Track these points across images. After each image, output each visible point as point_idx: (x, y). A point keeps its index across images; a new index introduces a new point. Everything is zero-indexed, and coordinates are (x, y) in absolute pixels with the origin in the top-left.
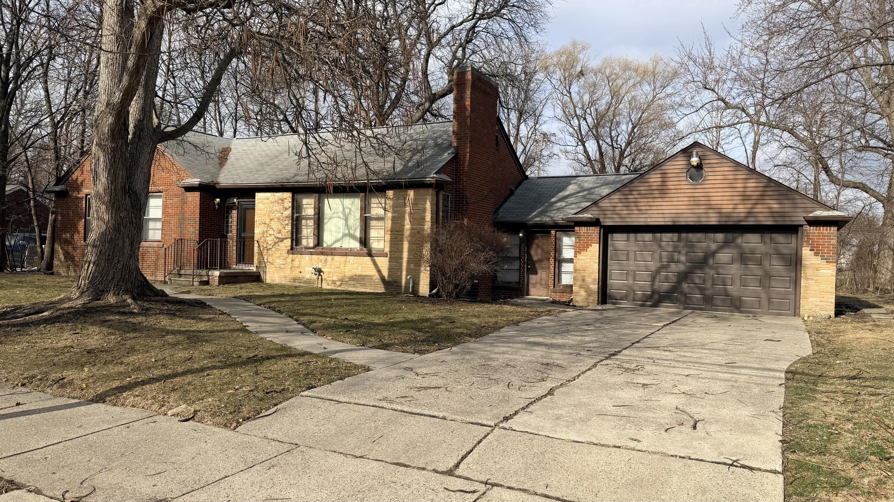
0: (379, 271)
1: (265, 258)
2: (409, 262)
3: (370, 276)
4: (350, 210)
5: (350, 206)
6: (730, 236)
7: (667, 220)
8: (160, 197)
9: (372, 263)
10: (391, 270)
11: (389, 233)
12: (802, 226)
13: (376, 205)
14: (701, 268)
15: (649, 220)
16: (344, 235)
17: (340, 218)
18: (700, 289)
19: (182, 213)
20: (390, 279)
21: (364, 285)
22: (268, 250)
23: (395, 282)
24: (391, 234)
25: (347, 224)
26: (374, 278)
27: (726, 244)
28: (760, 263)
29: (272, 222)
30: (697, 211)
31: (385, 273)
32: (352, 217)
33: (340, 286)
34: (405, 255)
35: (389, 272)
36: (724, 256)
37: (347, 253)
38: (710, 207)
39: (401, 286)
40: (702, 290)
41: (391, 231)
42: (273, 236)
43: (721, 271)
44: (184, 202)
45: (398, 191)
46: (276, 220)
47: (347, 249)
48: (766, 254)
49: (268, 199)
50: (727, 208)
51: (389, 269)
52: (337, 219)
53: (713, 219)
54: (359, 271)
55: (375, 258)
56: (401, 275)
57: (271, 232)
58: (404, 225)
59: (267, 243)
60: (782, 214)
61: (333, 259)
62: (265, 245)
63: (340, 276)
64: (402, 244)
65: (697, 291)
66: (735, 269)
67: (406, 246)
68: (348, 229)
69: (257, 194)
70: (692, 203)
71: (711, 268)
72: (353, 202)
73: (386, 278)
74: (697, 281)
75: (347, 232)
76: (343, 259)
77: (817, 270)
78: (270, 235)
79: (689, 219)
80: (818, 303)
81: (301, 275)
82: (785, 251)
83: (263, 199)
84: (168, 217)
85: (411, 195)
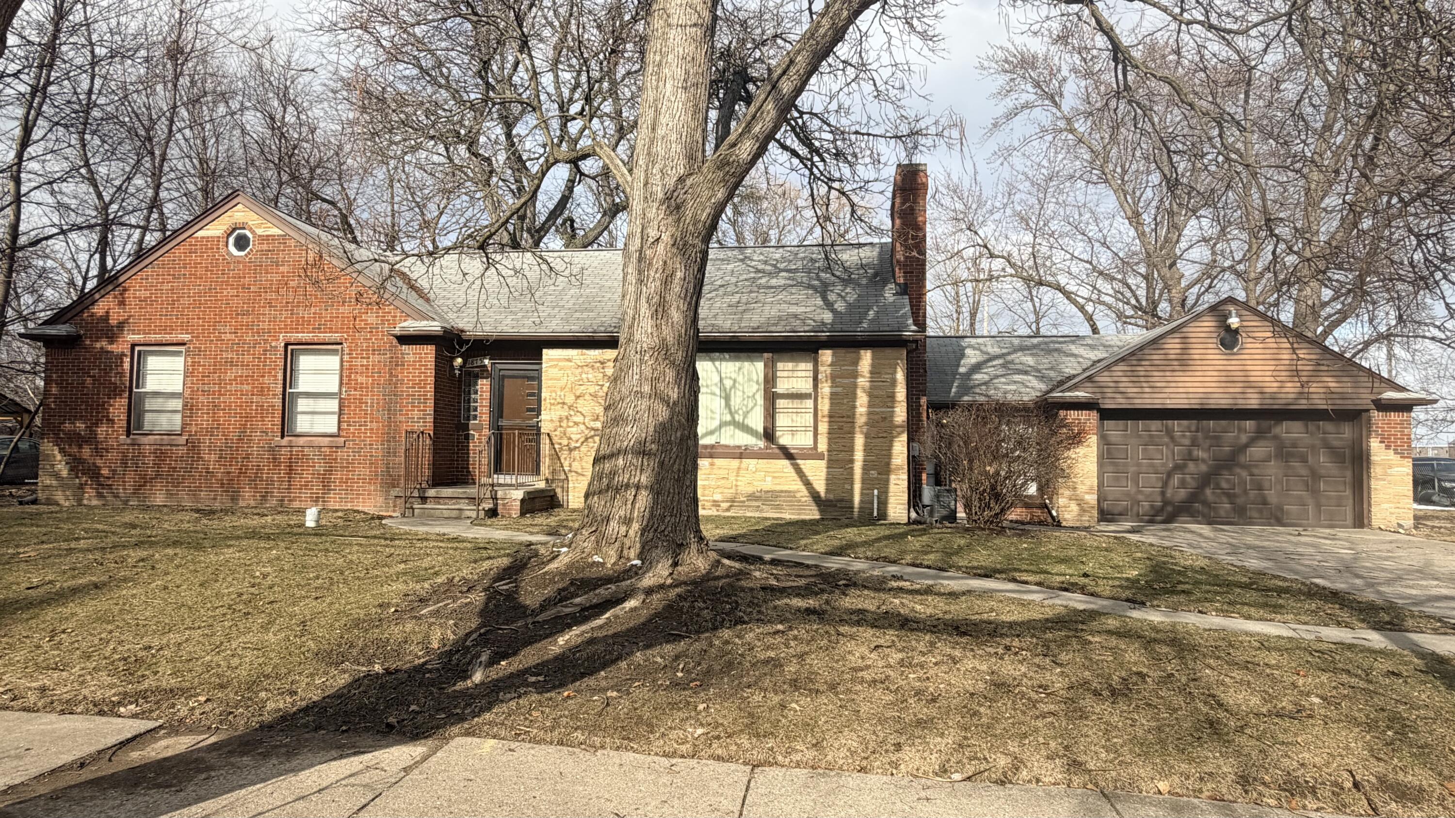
0: (808, 484)
1: (566, 464)
2: (866, 469)
3: (790, 492)
4: (735, 381)
5: (734, 376)
6: (1265, 424)
7: (1193, 401)
8: (334, 352)
9: (792, 470)
10: (830, 481)
11: (826, 419)
12: (1368, 411)
13: (785, 374)
14: (1229, 468)
15: (1168, 401)
16: (723, 424)
17: (713, 394)
18: (1228, 495)
19: (393, 382)
20: (831, 497)
21: (778, 507)
22: (571, 450)
23: (842, 500)
24: (830, 422)
25: (728, 405)
26: (798, 495)
27: (1260, 435)
28: (1304, 460)
29: (581, 401)
30: (1231, 390)
31: (820, 487)
32: (739, 393)
33: (728, 510)
34: (859, 456)
35: (827, 484)
36: (1258, 451)
37: (741, 453)
38: (1248, 384)
39: (853, 508)
40: (1231, 497)
41: (830, 417)
42: (582, 427)
43: (1255, 471)
44: (396, 363)
45: (841, 352)
46: (587, 397)
47: (739, 447)
48: (1313, 447)
49: (569, 360)
50: (1272, 387)
51: (827, 480)
52: (709, 396)
53: (1253, 401)
54: (769, 485)
55: (799, 461)
56: (852, 489)
57: (579, 419)
58: (854, 407)
59: (570, 438)
60: (1343, 396)
61: (712, 464)
62: (565, 442)
63: (729, 493)
64: (852, 439)
65: (1225, 499)
66: (1272, 470)
67: (859, 441)
68: (731, 413)
69: (545, 351)
70: (1224, 379)
71: (1244, 467)
72: (740, 369)
73: (823, 494)
74: (1224, 485)
75: (728, 418)
76: (735, 463)
77: (1390, 467)
78: (576, 424)
79: (1222, 401)
80: (1393, 510)
82: (1336, 443)
83: (559, 360)
84: (355, 390)
85: (866, 358)
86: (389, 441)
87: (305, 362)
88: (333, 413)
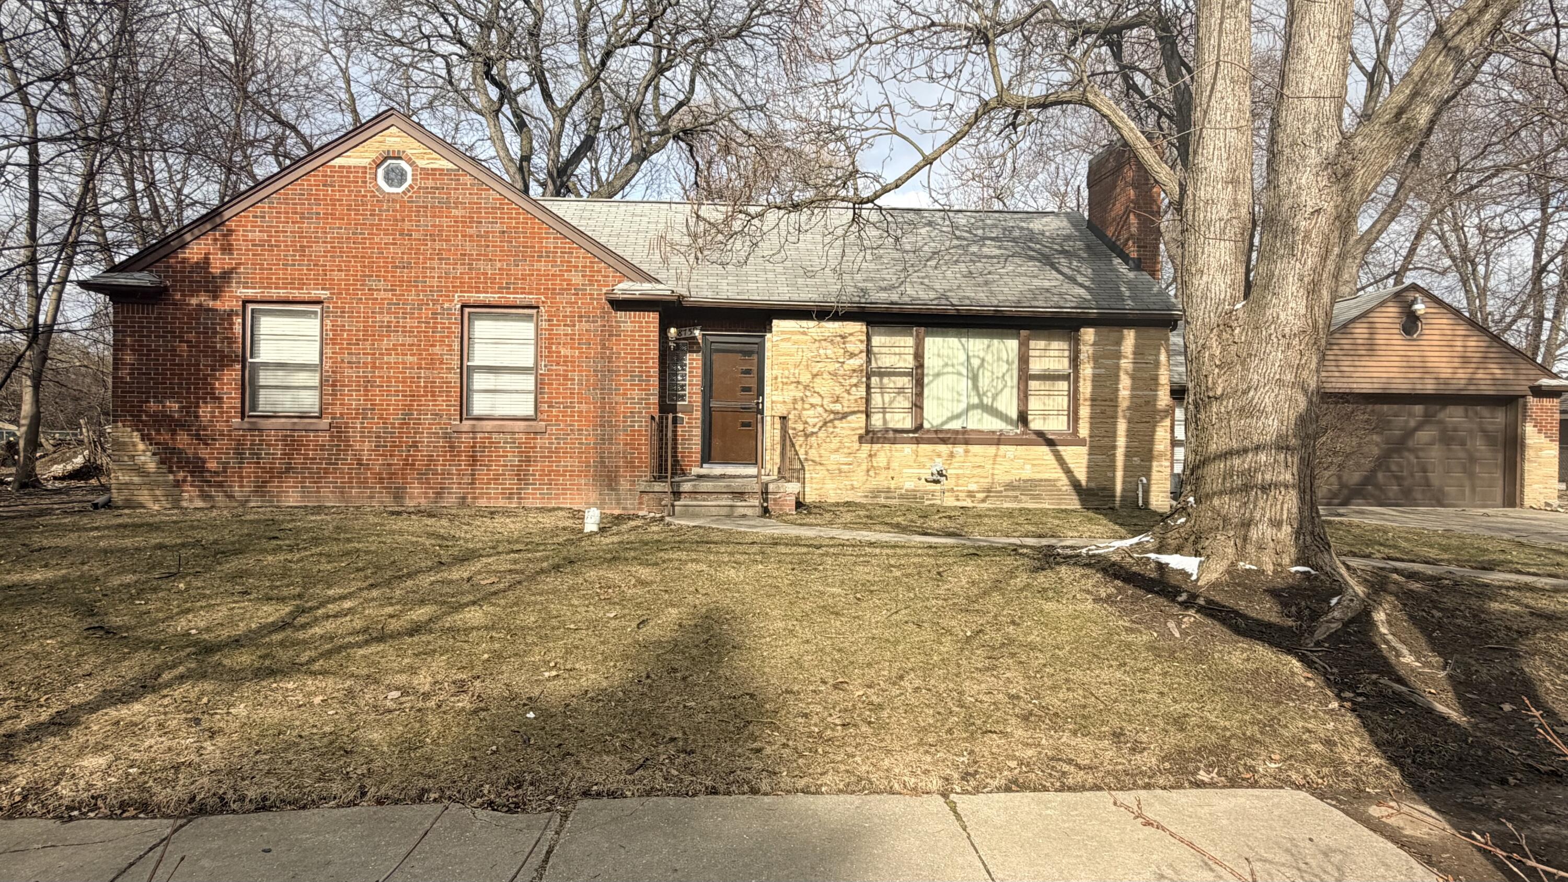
0: (1068, 471)
1: (801, 452)
2: (1128, 455)
3: (1049, 480)
4: (983, 360)
5: (982, 354)
6: (1433, 408)
7: (1376, 386)
8: (529, 317)
9: (1053, 458)
10: (1092, 468)
11: (1088, 403)
12: (1524, 396)
13: (1037, 353)
14: (1398, 451)
15: (1355, 386)
16: (970, 407)
17: (959, 374)
18: (1396, 477)
19: (606, 358)
20: (1093, 485)
21: (1035, 497)
22: (807, 436)
23: (1104, 489)
24: (1092, 405)
25: (976, 387)
26: (1059, 484)
27: (1427, 419)
28: (1463, 444)
29: (818, 380)
30: (1411, 375)
31: (1081, 475)
32: (987, 374)
33: (983, 501)
34: (1121, 442)
35: (1088, 472)
36: (1424, 435)
37: (997, 440)
38: (1426, 371)
39: (1114, 496)
40: (1399, 479)
41: (1093, 400)
42: (820, 410)
43: (1421, 454)
45: (1105, 330)
46: (826, 376)
47: (994, 432)
48: (1471, 431)
49: (804, 333)
50: (1446, 373)
51: (1088, 468)
52: (955, 377)
53: (1429, 387)
54: (1027, 473)
55: (1059, 448)
56: (1114, 477)
57: (816, 400)
58: (1117, 390)
59: (806, 423)
60: (1505, 382)
61: (967, 451)
62: (800, 427)
63: (985, 482)
64: (1115, 424)
65: (1393, 481)
66: (1435, 454)
67: (1122, 427)
68: (979, 395)
69: (775, 322)
70: (1404, 364)
71: (1410, 450)
72: (989, 346)
73: (1084, 483)
74: (1394, 468)
75: (975, 400)
76: (991, 450)
77: (1541, 450)
78: (813, 406)
79: (1402, 387)
80: (1542, 490)
81: (893, 485)
82: (1490, 428)
83: (793, 333)
84: (558, 364)
85: (1130, 338)
86: (602, 426)
87: (483, 328)
88: (529, 392)
